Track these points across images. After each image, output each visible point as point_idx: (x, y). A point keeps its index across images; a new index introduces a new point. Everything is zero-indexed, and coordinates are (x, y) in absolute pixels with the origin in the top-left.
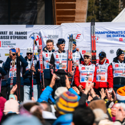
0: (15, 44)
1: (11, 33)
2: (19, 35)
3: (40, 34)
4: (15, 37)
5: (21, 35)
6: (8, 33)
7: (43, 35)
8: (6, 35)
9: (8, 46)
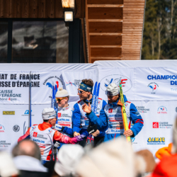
0: (20, 95)
1: (13, 77)
2: (27, 81)
3: (61, 78)
4: (20, 84)
6: (9, 77)
7: (66, 80)
8: (4, 80)
9: (8, 98)
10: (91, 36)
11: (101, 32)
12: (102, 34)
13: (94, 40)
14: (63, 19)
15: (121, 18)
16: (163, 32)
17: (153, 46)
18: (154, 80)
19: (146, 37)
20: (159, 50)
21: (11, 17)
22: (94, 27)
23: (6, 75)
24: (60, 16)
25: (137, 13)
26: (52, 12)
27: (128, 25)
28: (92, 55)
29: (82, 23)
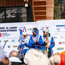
0: (10, 35)
1: (7, 28)
2: (12, 29)
3: (25, 28)
4: (10, 31)
5: (13, 29)
6: (6, 28)
8: (4, 29)
9: (6, 36)
10: (35, 12)
11: (38, 10)
12: (39, 11)
13: (36, 13)
14: (24, 6)
15: (46, 5)
16: (61, 9)
17: (58, 15)
18: (59, 27)
19: (55, 11)
20: (60, 16)
21: (5, 6)
22: (36, 9)
23: (5, 27)
24: (23, 5)
25: (51, 3)
26: (20, 4)
27: (48, 7)
28: (35, 19)
29: (31, 7)
